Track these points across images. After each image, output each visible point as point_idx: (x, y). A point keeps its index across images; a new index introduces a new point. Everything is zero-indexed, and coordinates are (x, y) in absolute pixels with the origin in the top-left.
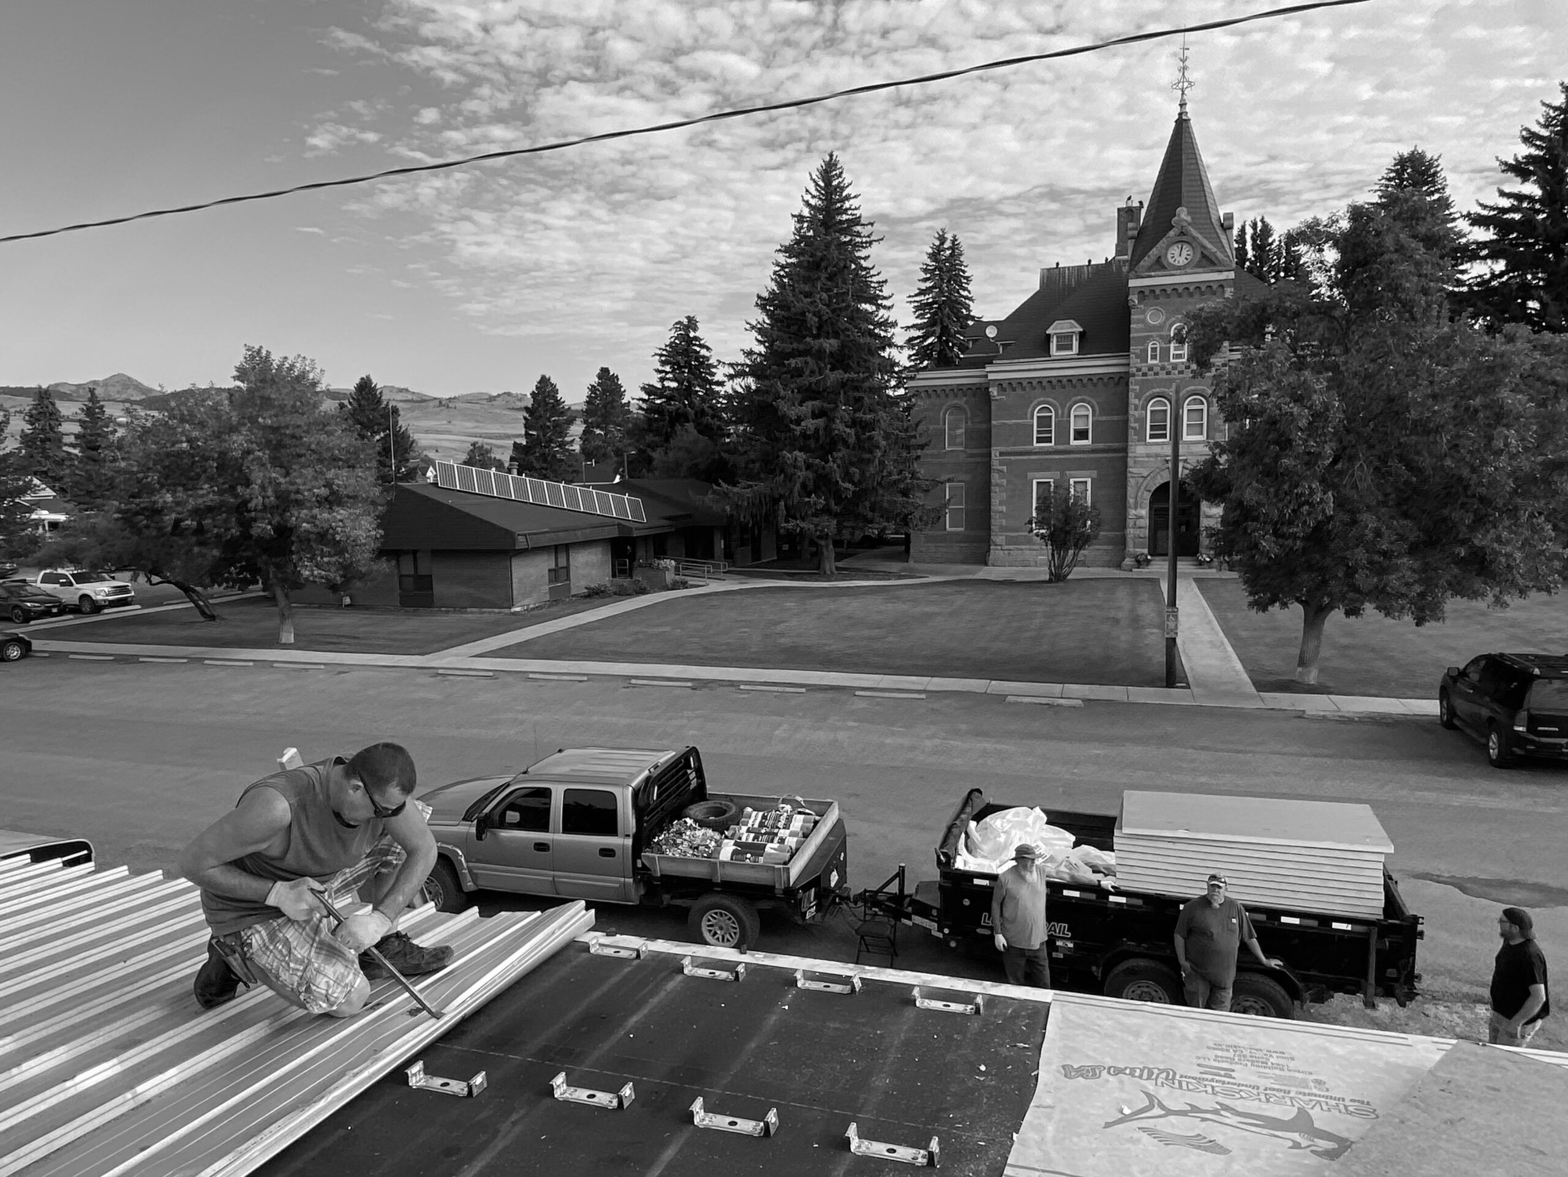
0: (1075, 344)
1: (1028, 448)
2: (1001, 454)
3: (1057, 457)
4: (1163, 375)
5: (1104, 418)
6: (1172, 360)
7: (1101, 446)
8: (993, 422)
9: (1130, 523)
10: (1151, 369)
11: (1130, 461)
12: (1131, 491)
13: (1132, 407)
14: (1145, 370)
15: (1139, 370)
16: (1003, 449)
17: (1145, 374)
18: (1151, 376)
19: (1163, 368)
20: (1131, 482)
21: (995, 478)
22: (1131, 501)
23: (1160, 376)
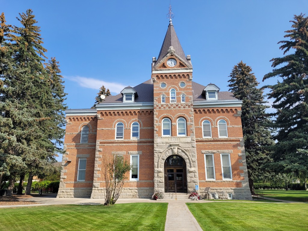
0: (133, 98)
1: (112, 140)
2: (100, 143)
3: (124, 144)
4: (167, 108)
5: (145, 128)
6: (170, 103)
7: (143, 140)
8: (98, 129)
9: (156, 175)
10: (162, 106)
11: (155, 145)
12: (156, 160)
13: (155, 121)
14: (160, 106)
15: (157, 106)
16: (102, 141)
17: (160, 108)
18: (162, 108)
19: (167, 105)
20: (156, 155)
21: (97, 154)
22: (156, 164)
23: (166, 109)
